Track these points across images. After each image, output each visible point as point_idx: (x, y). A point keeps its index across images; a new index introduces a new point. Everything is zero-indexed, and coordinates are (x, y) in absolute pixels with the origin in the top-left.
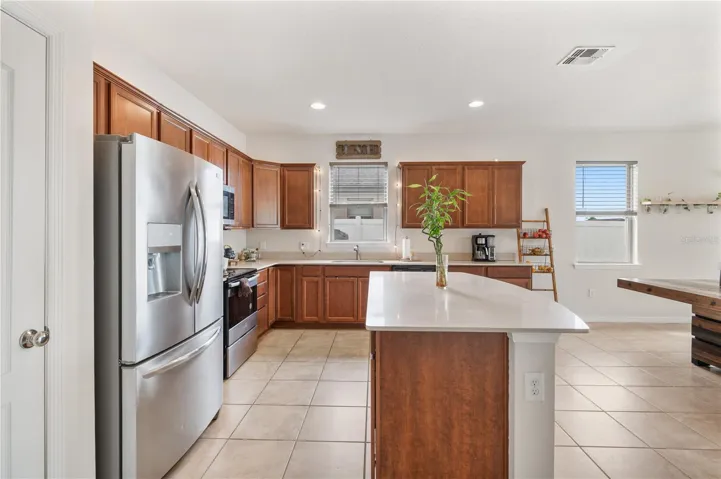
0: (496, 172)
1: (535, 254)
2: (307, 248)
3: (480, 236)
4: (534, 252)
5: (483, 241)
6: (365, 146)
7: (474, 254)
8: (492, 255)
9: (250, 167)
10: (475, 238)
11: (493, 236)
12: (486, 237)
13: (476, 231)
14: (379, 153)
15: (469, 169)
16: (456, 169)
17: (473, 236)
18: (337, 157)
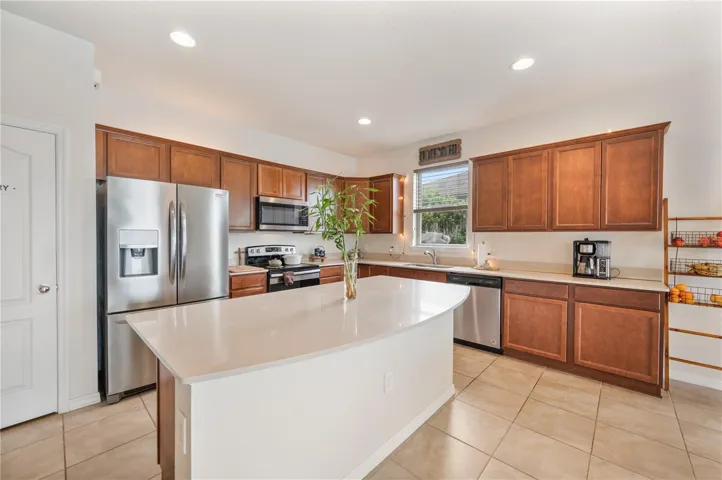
0: (609, 148)
1: (696, 274)
2: (397, 250)
3: (586, 242)
4: (695, 271)
5: (589, 249)
6: (443, 148)
7: (576, 266)
8: (603, 269)
10: (577, 246)
11: (606, 242)
12: (594, 244)
13: (580, 236)
14: (459, 152)
15: (561, 152)
16: (541, 155)
17: (575, 242)
18: (420, 164)
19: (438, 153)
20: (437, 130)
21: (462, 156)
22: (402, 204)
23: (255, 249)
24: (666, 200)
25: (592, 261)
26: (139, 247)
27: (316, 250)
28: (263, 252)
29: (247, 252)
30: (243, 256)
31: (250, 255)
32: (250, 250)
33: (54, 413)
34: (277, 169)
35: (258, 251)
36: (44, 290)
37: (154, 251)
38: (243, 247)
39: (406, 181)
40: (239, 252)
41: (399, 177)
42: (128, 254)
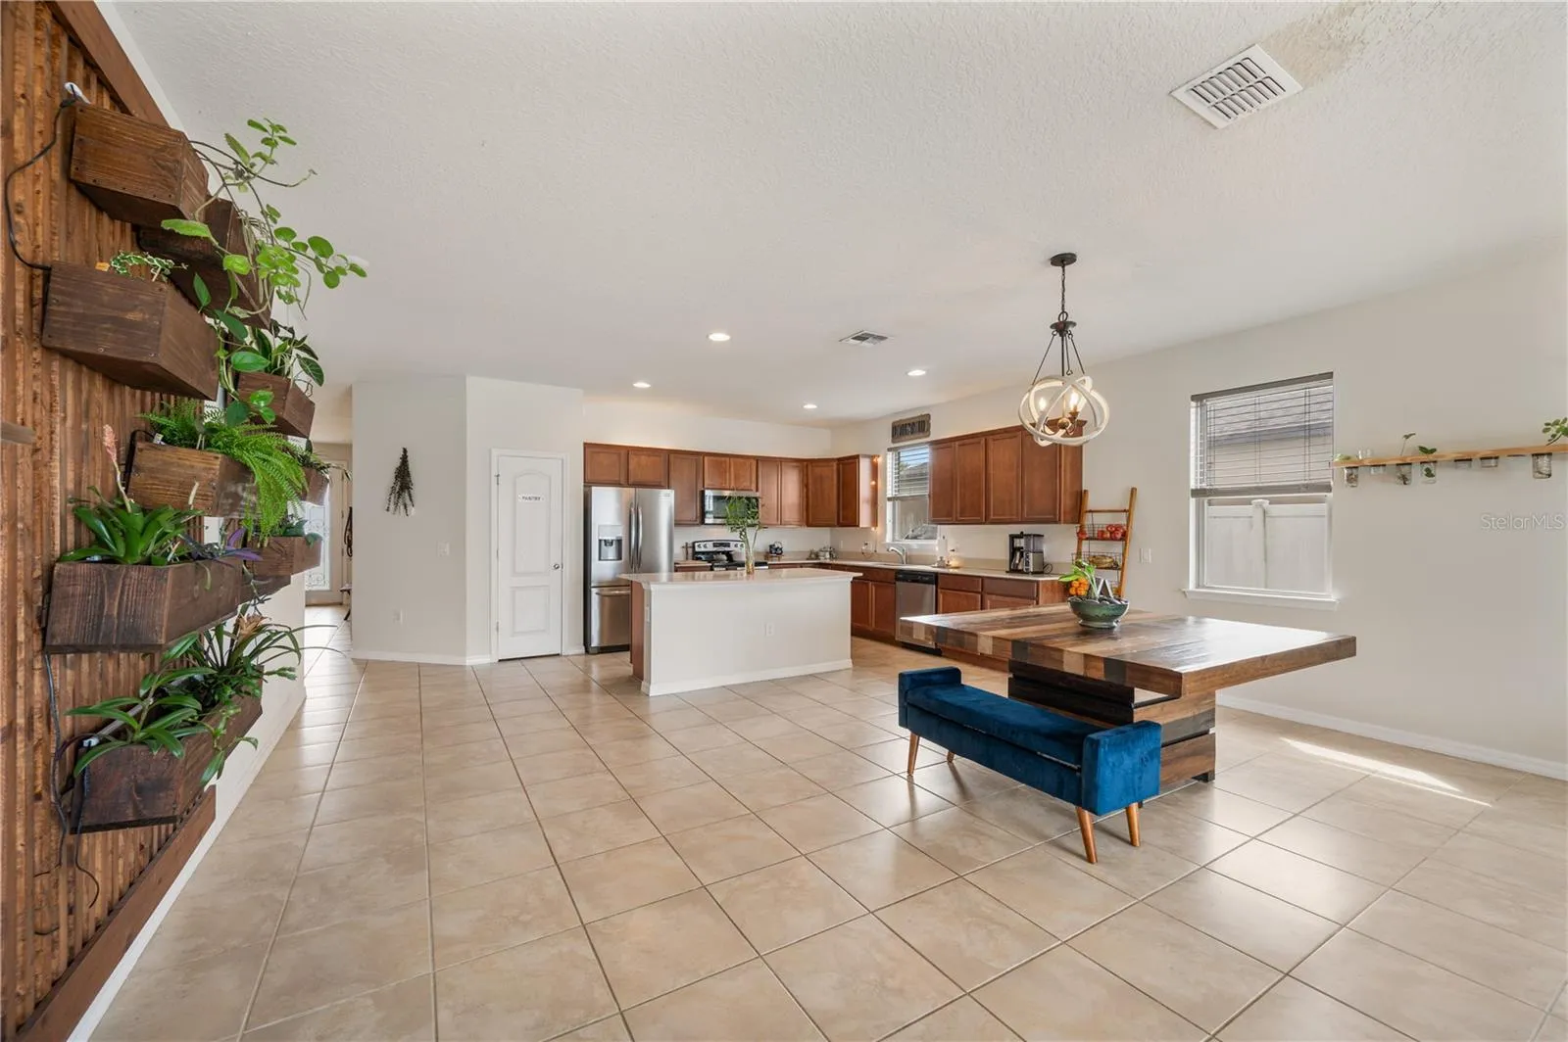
2: (868, 547)
3: (1021, 536)
5: (1023, 543)
6: (914, 423)
7: (1011, 561)
9: (805, 466)
10: (1013, 537)
11: (1040, 536)
12: (1028, 537)
13: (1016, 529)
14: (928, 430)
15: (994, 440)
16: (979, 443)
17: (1010, 536)
18: (893, 442)
19: (909, 429)
20: (905, 402)
21: (931, 435)
22: (875, 489)
23: (702, 544)
24: (1085, 491)
25: (1018, 554)
26: (609, 538)
27: (771, 546)
28: (710, 548)
29: (694, 547)
30: (690, 551)
31: (697, 549)
32: (696, 544)
33: (558, 655)
34: (723, 459)
35: (705, 546)
36: (556, 567)
37: (619, 541)
38: (690, 542)
39: (879, 460)
40: (686, 547)
41: (872, 457)
42: (603, 543)
